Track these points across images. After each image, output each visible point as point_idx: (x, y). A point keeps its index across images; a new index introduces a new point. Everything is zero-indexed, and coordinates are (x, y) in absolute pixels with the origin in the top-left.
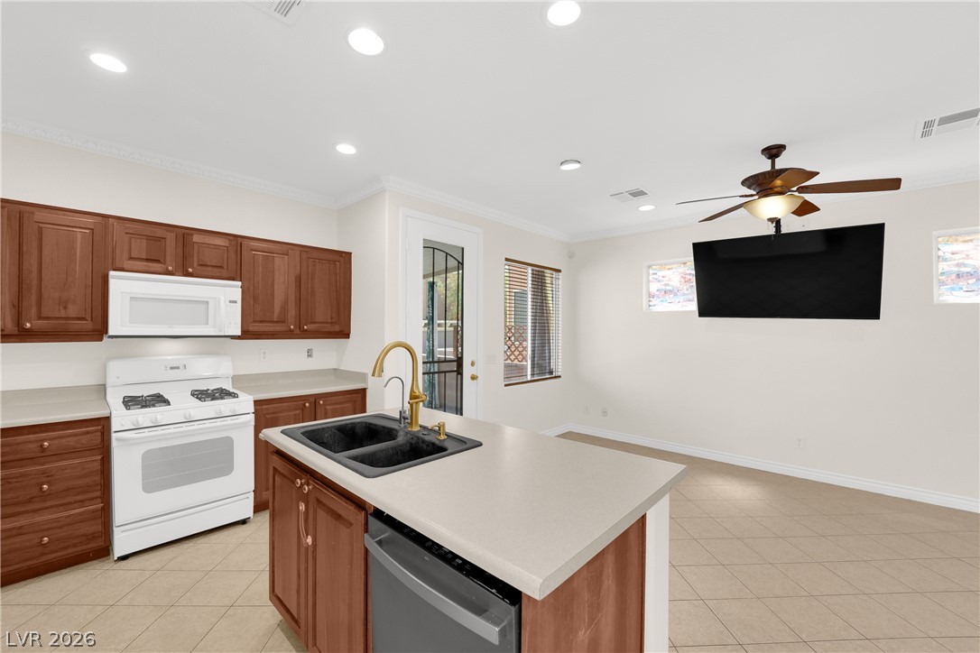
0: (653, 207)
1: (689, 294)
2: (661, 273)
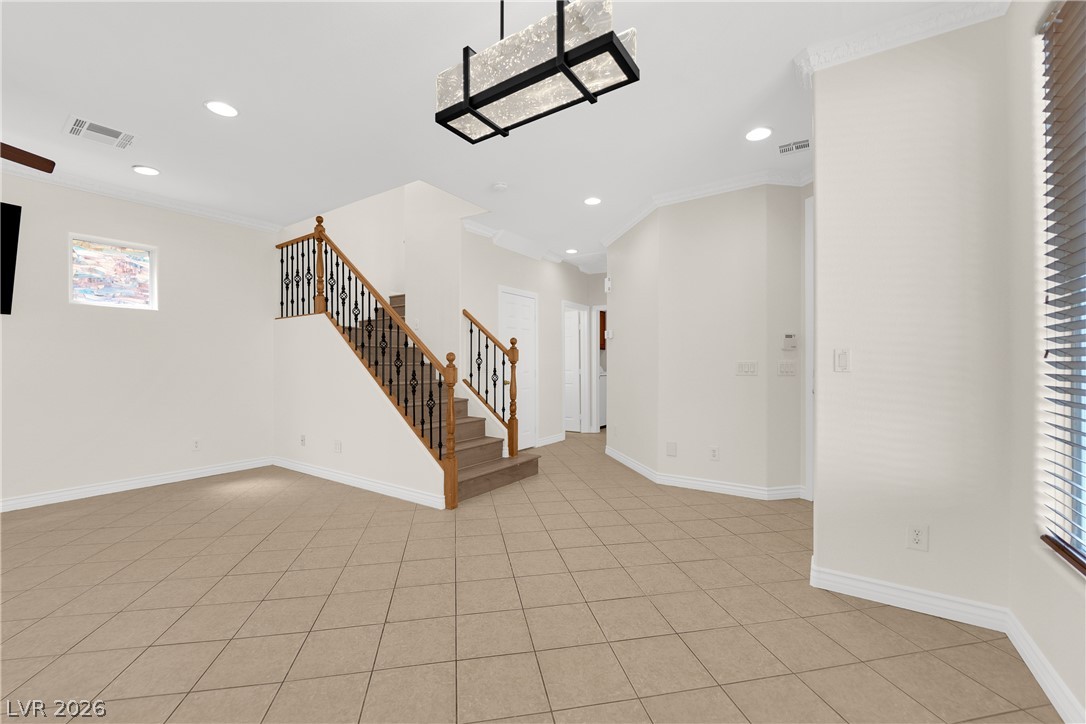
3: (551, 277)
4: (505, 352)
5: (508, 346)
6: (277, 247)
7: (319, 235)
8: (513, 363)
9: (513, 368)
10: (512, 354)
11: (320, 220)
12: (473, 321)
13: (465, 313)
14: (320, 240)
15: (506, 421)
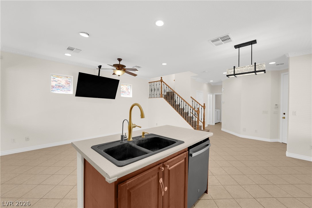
0: (70, 55)
1: (69, 88)
2: (57, 79)
3: (205, 87)
4: (202, 106)
5: (203, 105)
6: (149, 83)
7: (161, 81)
8: (204, 109)
9: (204, 110)
10: (204, 107)
11: (161, 78)
12: (193, 99)
13: (191, 97)
14: (161, 82)
15: (202, 122)
